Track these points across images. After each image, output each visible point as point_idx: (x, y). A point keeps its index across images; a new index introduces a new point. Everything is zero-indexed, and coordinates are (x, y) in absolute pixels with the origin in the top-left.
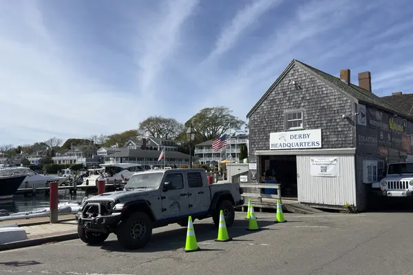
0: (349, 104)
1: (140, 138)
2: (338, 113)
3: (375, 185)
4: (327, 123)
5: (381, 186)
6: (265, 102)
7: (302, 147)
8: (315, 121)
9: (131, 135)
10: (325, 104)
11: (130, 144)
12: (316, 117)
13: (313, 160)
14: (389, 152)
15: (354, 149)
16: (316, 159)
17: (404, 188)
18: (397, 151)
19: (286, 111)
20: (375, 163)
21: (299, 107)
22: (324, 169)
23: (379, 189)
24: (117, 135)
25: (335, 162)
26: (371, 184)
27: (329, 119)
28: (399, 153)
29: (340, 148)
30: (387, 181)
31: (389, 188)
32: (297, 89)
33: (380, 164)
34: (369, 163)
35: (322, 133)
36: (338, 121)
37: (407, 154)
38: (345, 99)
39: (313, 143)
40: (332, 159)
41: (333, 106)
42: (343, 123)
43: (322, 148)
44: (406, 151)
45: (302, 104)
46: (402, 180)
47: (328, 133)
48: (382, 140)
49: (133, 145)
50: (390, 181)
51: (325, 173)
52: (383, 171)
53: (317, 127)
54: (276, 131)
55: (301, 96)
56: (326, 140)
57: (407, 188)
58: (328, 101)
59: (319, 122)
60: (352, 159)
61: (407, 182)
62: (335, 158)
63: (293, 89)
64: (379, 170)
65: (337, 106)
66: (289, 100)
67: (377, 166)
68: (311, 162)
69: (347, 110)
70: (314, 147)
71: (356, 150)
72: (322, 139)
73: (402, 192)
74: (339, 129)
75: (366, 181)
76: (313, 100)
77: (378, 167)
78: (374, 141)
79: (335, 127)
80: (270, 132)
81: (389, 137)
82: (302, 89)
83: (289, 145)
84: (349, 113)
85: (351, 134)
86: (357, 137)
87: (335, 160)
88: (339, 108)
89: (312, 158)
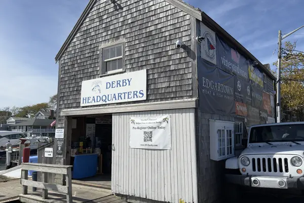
0: (187, 23)
1: (49, 110)
2: (170, 40)
3: (231, 164)
4: (154, 59)
5: (241, 167)
6: (78, 35)
7: (120, 101)
8: (139, 58)
9: (42, 107)
10: (153, 28)
11: (40, 115)
12: (140, 50)
13: (133, 122)
14: (248, 110)
15: (194, 99)
16: (137, 119)
17: (281, 170)
18: (258, 111)
19: (103, 46)
20: (230, 125)
21: (118, 38)
22: (149, 136)
23: (237, 171)
24: (29, 107)
25: (164, 124)
26: (223, 162)
27: (158, 51)
28: (260, 114)
29: (172, 98)
30: (251, 157)
31: (254, 169)
32: (117, 10)
33: (237, 127)
34: (219, 126)
35: (148, 75)
36: (170, 53)
37: (268, 115)
38: (181, 14)
39: (135, 94)
40: (160, 118)
41: (164, 30)
42: (178, 56)
43: (147, 100)
44: (266, 112)
45: (123, 33)
46: (277, 156)
47: (156, 76)
48: (239, 92)
49: (42, 115)
50: (256, 157)
51: (150, 143)
52: (242, 137)
53: (141, 67)
54: (89, 78)
55: (121, 19)
56: (152, 87)
57: (287, 170)
58: (157, 22)
59: (144, 59)
60: (191, 117)
61: (286, 160)
62: (165, 116)
63: (112, 10)
64: (236, 136)
65: (169, 28)
66: (106, 29)
67: (233, 130)
68: (132, 125)
69: (184, 34)
70: (136, 99)
71: (198, 102)
72: (148, 86)
73: (278, 180)
74: (172, 68)
75: (216, 156)
76: (136, 24)
77: (235, 131)
78: (228, 91)
79: (166, 64)
80: (82, 79)
81: (249, 90)
82: (122, 8)
83: (104, 98)
84: (187, 38)
85: (191, 73)
86: (199, 80)
87: (165, 120)
88: (172, 32)
89: (133, 117)
